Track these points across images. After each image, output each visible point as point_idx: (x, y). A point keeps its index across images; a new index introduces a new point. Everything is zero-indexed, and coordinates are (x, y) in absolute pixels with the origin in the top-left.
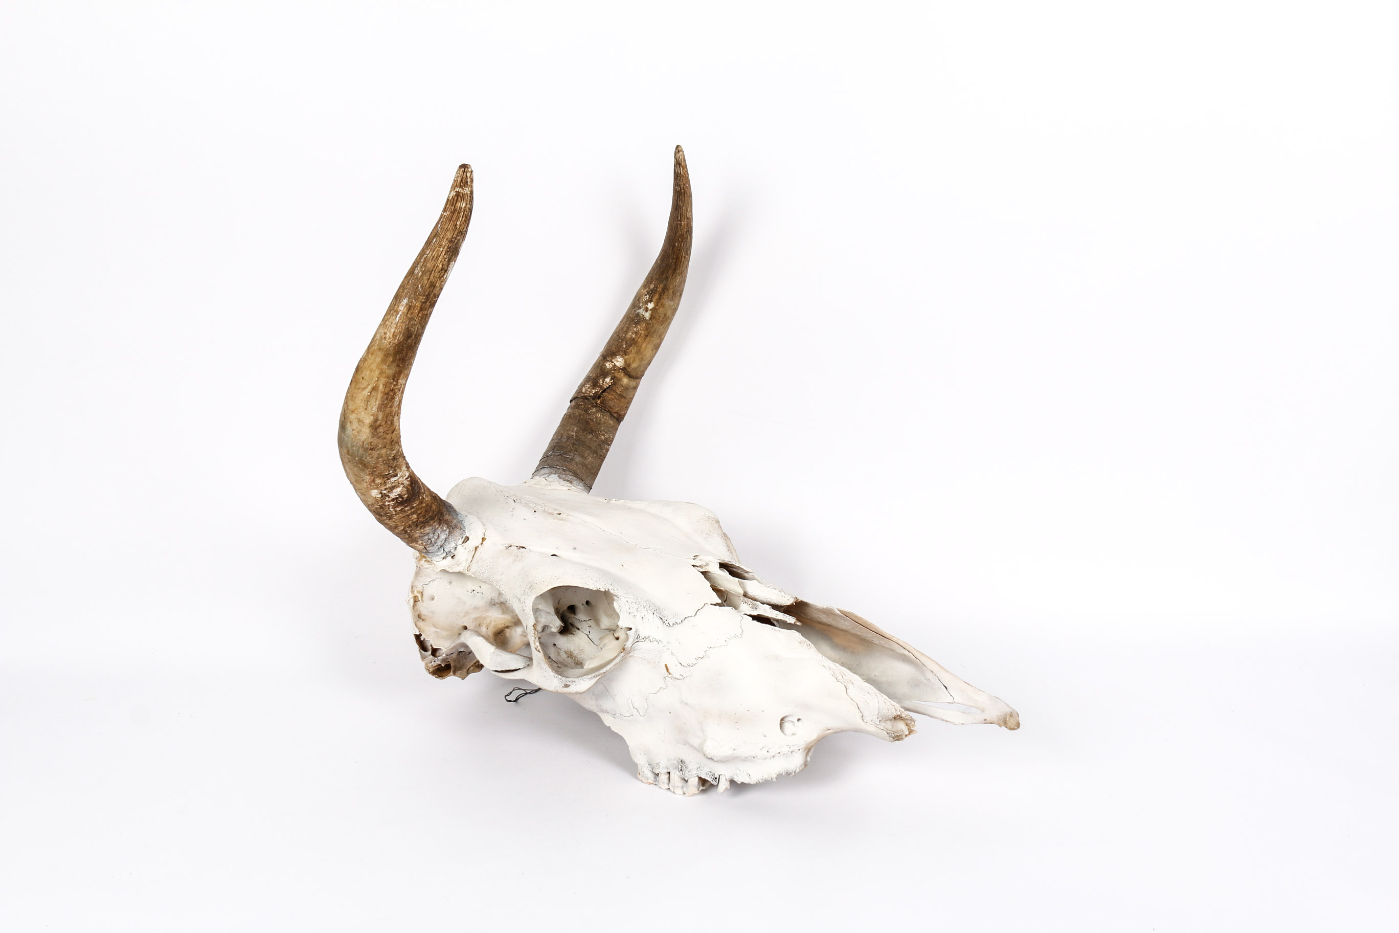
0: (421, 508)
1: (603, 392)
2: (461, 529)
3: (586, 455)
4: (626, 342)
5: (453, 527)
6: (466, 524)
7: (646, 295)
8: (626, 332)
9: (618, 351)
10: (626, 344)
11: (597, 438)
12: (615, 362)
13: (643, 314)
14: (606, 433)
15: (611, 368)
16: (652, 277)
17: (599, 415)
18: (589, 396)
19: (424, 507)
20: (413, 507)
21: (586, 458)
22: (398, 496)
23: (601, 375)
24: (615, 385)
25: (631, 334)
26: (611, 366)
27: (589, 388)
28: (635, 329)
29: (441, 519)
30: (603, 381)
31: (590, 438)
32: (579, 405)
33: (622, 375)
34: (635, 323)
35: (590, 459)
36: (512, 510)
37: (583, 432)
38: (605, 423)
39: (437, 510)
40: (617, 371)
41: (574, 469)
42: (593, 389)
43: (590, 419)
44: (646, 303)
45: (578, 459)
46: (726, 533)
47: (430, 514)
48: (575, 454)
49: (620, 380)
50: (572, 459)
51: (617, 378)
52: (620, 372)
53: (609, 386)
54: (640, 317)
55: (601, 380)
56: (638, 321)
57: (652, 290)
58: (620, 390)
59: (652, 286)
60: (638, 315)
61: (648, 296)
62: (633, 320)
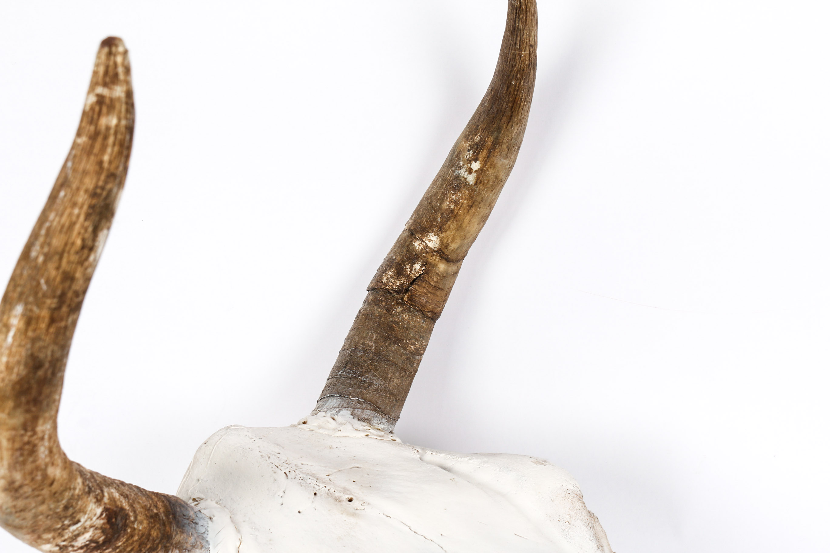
0: (132, 543)
1: (412, 283)
2: (202, 547)
3: (389, 376)
5: (189, 548)
6: (210, 537)
11: (405, 349)
14: (417, 340)
16: (478, 126)
17: (406, 316)
19: (137, 541)
20: (118, 547)
21: (390, 381)
22: (88, 543)
23: (407, 259)
24: (428, 274)
29: (168, 545)
31: (395, 350)
33: (437, 260)
35: (396, 380)
36: (282, 494)
37: (385, 341)
38: (415, 327)
39: (160, 535)
40: (430, 254)
41: (374, 399)
43: (394, 322)
45: (379, 383)
46: (592, 511)
47: (148, 546)
48: (375, 376)
49: (434, 266)
50: (370, 384)
51: (430, 263)
52: (434, 255)
53: (420, 275)
58: (435, 280)
59: (477, 139)
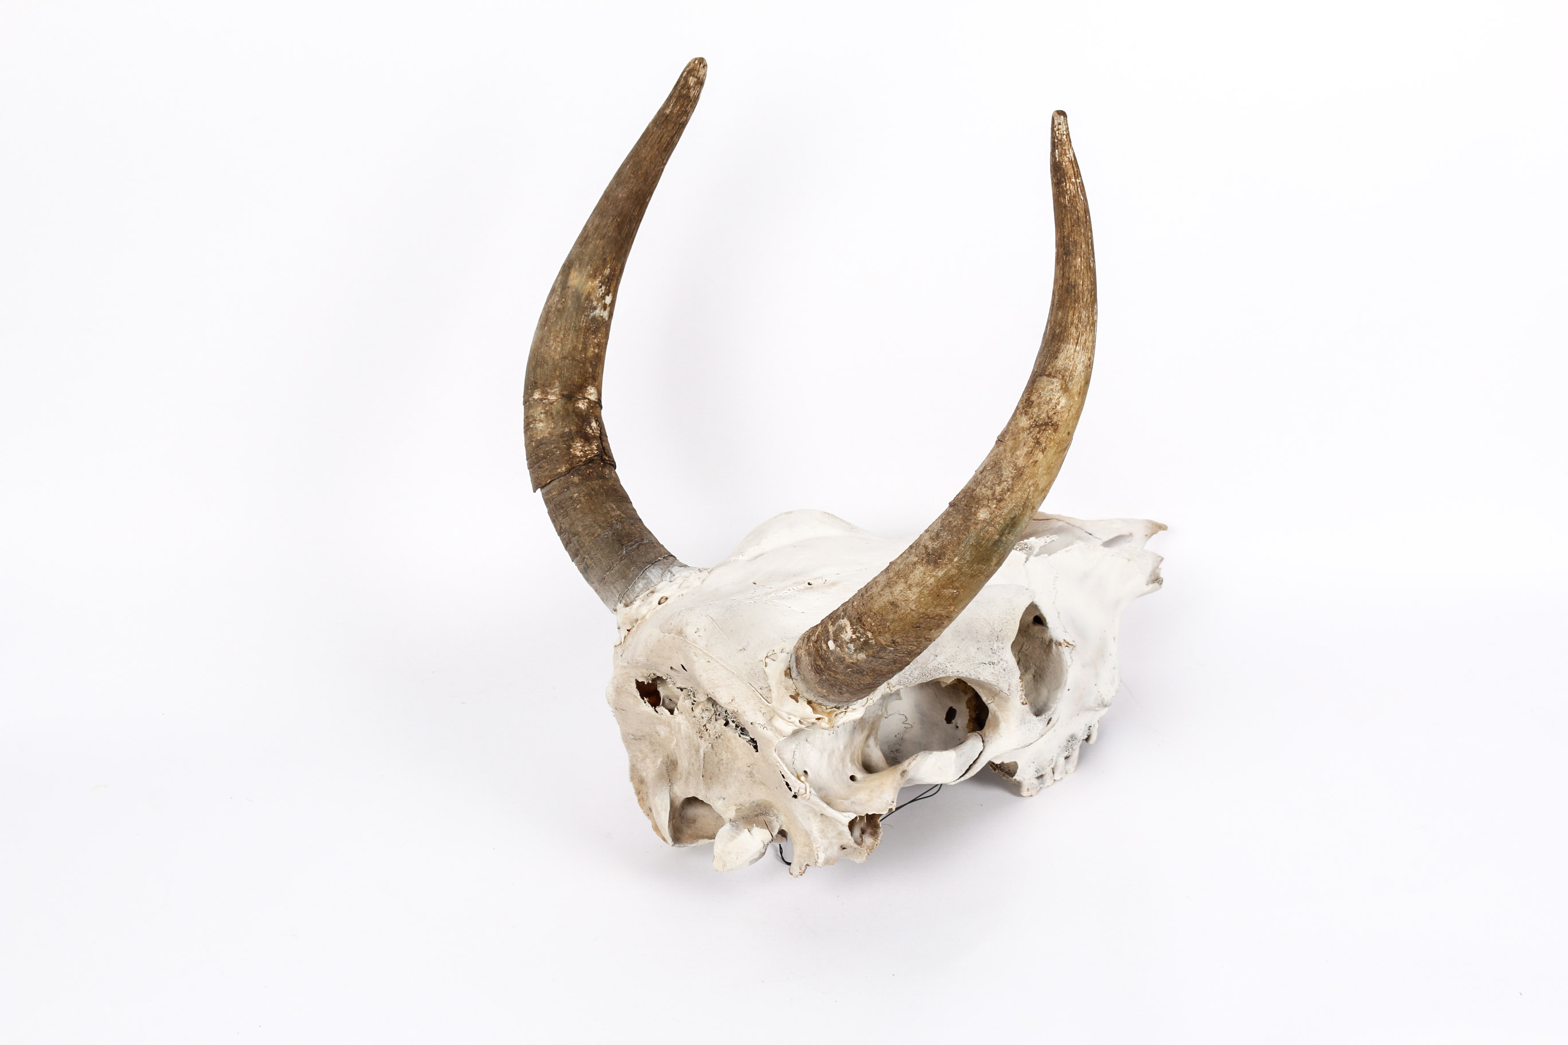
1: (601, 442)
4: (591, 363)
7: (601, 287)
8: (585, 349)
9: (586, 380)
10: (592, 365)
12: (589, 397)
13: (602, 315)
15: (587, 407)
18: (594, 456)
25: (592, 349)
26: (586, 404)
27: (583, 446)
28: (596, 341)
30: (591, 429)
32: (589, 474)
34: (594, 332)
42: (591, 444)
44: (603, 298)
53: (600, 431)
54: (598, 320)
55: (588, 429)
56: (596, 328)
57: (608, 278)
60: (594, 319)
61: (603, 288)
62: (588, 330)
